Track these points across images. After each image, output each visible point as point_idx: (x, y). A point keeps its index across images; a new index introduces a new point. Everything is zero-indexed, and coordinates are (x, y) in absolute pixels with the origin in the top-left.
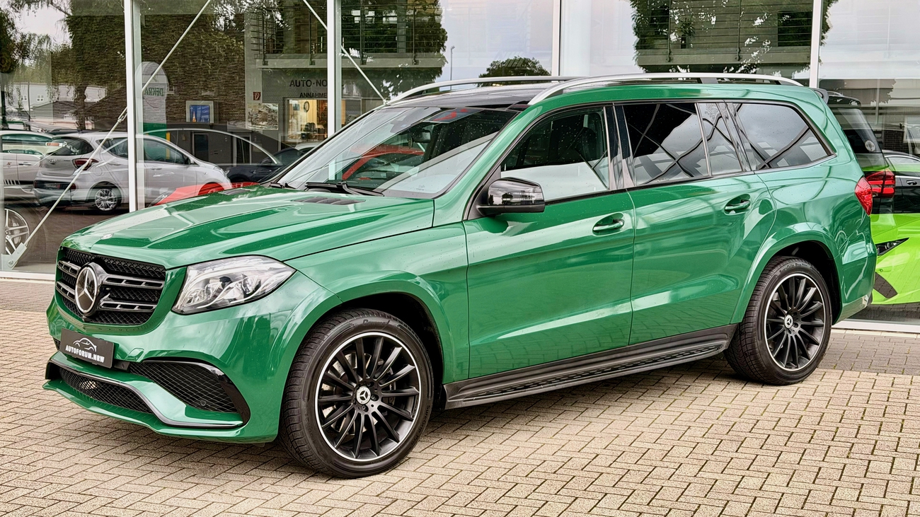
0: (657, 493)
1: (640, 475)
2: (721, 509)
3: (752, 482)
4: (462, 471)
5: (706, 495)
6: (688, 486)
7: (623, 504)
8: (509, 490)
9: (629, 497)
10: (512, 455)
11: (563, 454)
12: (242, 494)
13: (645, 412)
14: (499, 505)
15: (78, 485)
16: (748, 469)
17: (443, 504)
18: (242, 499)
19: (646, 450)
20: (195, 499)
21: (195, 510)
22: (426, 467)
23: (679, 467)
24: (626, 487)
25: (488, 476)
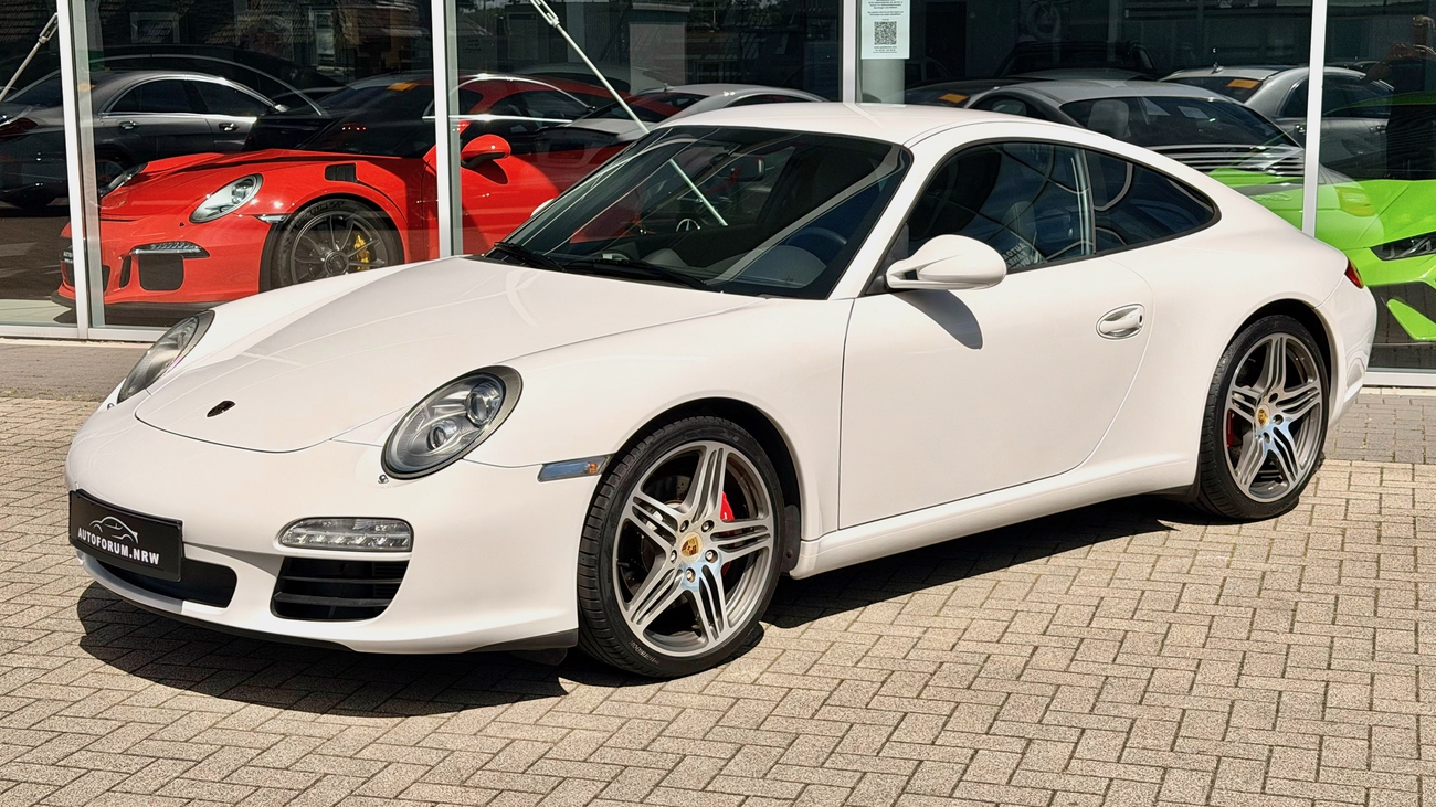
0: (1179, 724)
1: (1133, 686)
2: (1315, 753)
3: (1348, 694)
4: (790, 690)
5: (1274, 726)
6: (1232, 706)
7: (1123, 750)
8: (896, 728)
9: (1129, 733)
10: (874, 652)
11: (972, 647)
12: (378, 755)
14: (884, 762)
15: (49, 745)
16: (1329, 668)
17: (776, 763)
18: (381, 766)
19: (1122, 633)
20: (287, 769)
21: (293, 794)
23: (1198, 667)
24: (1115, 712)
25: (844, 699)
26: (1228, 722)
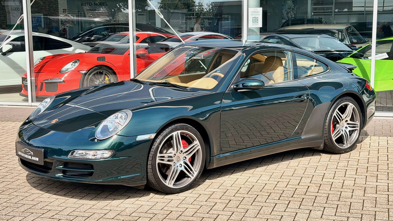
0: (350, 206)
1: (336, 196)
4: (244, 198)
5: (376, 206)
6: (364, 201)
7: (336, 212)
8: (274, 207)
9: (337, 208)
10: (265, 188)
11: (291, 186)
12: (136, 215)
13: (320, 162)
14: (273, 216)
16: (388, 191)
17: (244, 216)
18: (138, 218)
19: (331, 183)
20: (113, 219)
22: (225, 197)
23: (353, 191)
24: (333, 203)
25: (259, 200)
26: (363, 205)
